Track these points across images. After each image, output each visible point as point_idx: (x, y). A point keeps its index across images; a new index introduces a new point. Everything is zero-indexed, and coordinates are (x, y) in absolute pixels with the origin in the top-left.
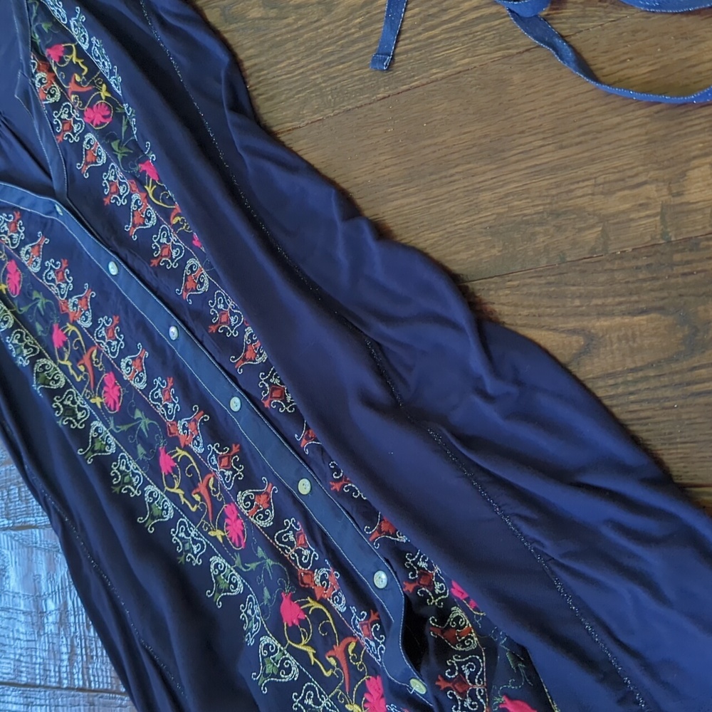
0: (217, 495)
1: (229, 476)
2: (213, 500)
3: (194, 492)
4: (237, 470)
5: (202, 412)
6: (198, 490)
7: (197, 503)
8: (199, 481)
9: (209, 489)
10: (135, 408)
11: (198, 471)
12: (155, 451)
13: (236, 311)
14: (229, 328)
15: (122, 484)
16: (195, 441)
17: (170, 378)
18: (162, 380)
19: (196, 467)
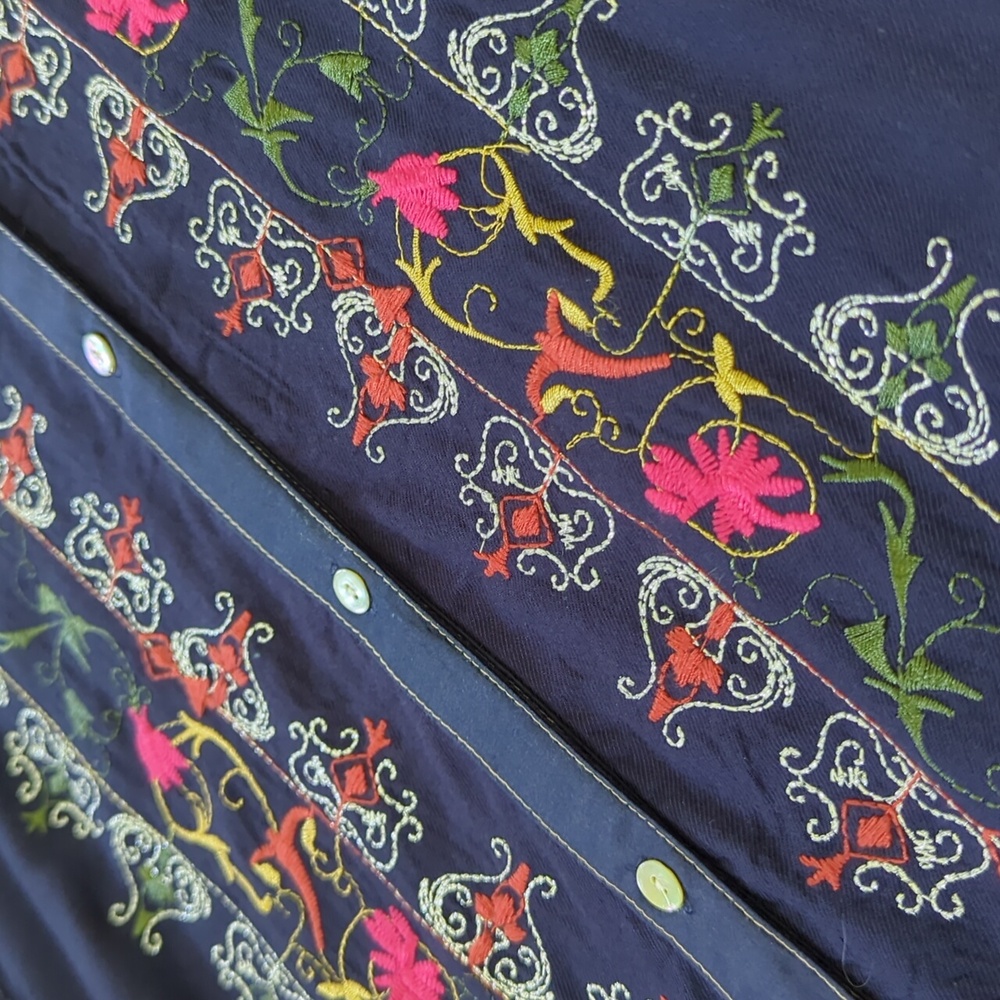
0: (336, 875)
1: (377, 829)
2: (322, 890)
3: (256, 855)
4: (399, 807)
5: (246, 616)
6: (267, 852)
7: (273, 892)
8: (267, 825)
9: (304, 857)
10: (37, 582)
11: (260, 794)
12: (118, 715)
13: (291, 244)
14: (274, 308)
15: (47, 799)
16: (238, 701)
17: (128, 498)
18: (102, 503)
19: (251, 779)
